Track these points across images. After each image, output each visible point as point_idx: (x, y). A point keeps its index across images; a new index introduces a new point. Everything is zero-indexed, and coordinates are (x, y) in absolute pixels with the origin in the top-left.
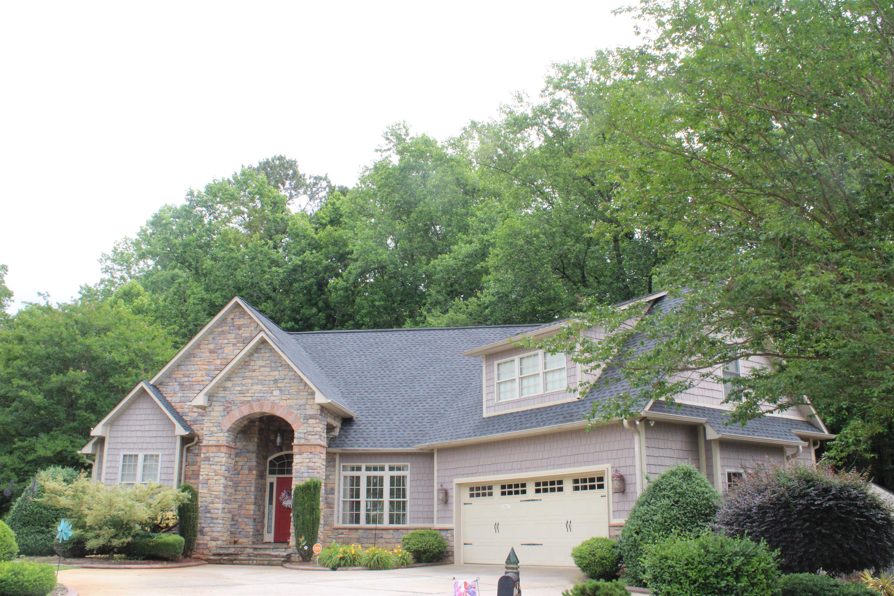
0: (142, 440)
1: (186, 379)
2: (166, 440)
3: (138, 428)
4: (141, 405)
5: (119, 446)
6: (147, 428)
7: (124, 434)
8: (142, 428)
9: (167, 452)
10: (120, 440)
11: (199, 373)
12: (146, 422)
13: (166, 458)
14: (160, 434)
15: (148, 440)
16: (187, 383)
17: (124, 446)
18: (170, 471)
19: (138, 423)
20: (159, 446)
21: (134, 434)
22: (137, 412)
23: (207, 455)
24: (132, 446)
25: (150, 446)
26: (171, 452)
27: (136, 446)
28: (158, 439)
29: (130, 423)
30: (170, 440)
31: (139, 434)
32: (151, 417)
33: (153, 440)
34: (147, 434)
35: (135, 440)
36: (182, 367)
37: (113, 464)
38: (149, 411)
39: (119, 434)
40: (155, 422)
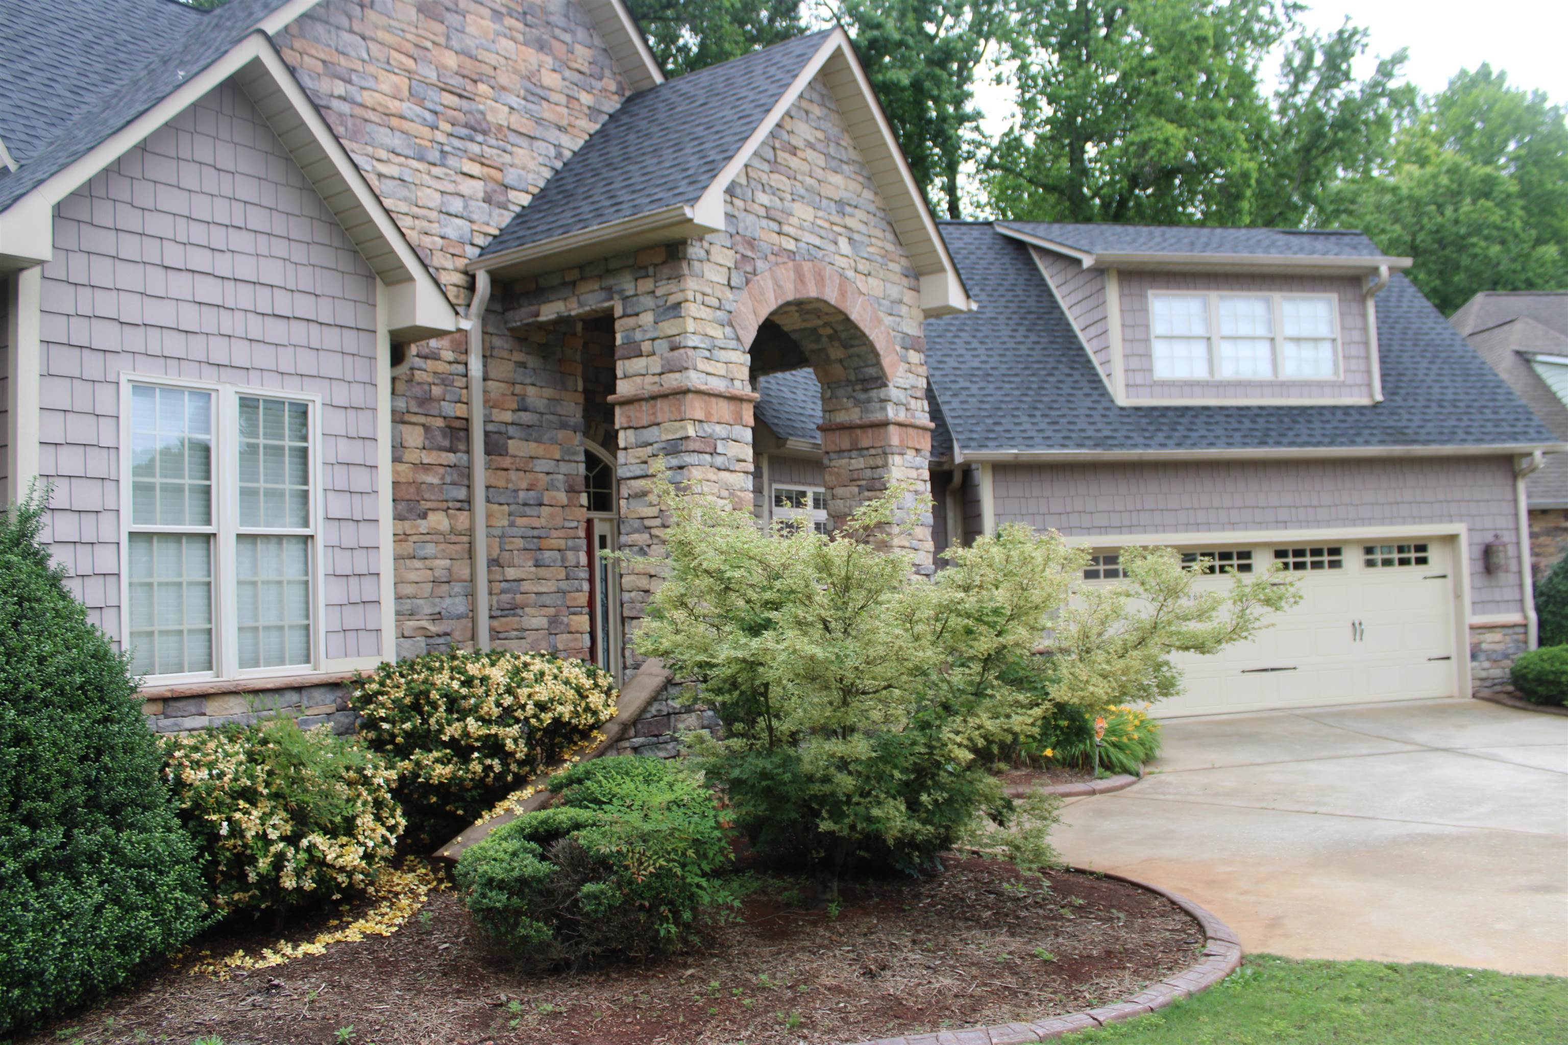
0: (227, 323)
1: (340, 88)
2: (331, 338)
3: (200, 260)
4: (204, 150)
5: (106, 335)
6: (246, 269)
7: (129, 277)
8: (223, 265)
9: (341, 395)
10: (106, 305)
11: (388, 82)
12: (239, 240)
13: (338, 422)
14: (305, 307)
15: (255, 327)
16: (345, 108)
17: (134, 339)
18: (360, 480)
19: (198, 234)
20: (307, 362)
21: (180, 285)
22: (190, 176)
23: (708, 428)
24: (174, 345)
25: (264, 357)
26: (358, 396)
27: (197, 350)
28: (299, 332)
29: (157, 225)
30: (351, 341)
31: (208, 290)
32: (257, 219)
33: (277, 331)
34: (244, 297)
35: (190, 318)
36: (320, 28)
37: (80, 429)
38: (246, 190)
39: (102, 272)
40: (280, 248)
